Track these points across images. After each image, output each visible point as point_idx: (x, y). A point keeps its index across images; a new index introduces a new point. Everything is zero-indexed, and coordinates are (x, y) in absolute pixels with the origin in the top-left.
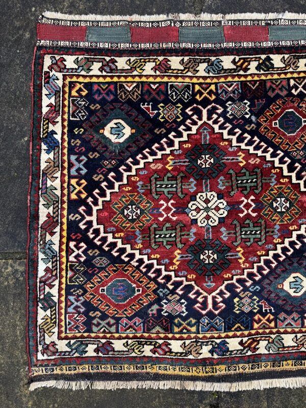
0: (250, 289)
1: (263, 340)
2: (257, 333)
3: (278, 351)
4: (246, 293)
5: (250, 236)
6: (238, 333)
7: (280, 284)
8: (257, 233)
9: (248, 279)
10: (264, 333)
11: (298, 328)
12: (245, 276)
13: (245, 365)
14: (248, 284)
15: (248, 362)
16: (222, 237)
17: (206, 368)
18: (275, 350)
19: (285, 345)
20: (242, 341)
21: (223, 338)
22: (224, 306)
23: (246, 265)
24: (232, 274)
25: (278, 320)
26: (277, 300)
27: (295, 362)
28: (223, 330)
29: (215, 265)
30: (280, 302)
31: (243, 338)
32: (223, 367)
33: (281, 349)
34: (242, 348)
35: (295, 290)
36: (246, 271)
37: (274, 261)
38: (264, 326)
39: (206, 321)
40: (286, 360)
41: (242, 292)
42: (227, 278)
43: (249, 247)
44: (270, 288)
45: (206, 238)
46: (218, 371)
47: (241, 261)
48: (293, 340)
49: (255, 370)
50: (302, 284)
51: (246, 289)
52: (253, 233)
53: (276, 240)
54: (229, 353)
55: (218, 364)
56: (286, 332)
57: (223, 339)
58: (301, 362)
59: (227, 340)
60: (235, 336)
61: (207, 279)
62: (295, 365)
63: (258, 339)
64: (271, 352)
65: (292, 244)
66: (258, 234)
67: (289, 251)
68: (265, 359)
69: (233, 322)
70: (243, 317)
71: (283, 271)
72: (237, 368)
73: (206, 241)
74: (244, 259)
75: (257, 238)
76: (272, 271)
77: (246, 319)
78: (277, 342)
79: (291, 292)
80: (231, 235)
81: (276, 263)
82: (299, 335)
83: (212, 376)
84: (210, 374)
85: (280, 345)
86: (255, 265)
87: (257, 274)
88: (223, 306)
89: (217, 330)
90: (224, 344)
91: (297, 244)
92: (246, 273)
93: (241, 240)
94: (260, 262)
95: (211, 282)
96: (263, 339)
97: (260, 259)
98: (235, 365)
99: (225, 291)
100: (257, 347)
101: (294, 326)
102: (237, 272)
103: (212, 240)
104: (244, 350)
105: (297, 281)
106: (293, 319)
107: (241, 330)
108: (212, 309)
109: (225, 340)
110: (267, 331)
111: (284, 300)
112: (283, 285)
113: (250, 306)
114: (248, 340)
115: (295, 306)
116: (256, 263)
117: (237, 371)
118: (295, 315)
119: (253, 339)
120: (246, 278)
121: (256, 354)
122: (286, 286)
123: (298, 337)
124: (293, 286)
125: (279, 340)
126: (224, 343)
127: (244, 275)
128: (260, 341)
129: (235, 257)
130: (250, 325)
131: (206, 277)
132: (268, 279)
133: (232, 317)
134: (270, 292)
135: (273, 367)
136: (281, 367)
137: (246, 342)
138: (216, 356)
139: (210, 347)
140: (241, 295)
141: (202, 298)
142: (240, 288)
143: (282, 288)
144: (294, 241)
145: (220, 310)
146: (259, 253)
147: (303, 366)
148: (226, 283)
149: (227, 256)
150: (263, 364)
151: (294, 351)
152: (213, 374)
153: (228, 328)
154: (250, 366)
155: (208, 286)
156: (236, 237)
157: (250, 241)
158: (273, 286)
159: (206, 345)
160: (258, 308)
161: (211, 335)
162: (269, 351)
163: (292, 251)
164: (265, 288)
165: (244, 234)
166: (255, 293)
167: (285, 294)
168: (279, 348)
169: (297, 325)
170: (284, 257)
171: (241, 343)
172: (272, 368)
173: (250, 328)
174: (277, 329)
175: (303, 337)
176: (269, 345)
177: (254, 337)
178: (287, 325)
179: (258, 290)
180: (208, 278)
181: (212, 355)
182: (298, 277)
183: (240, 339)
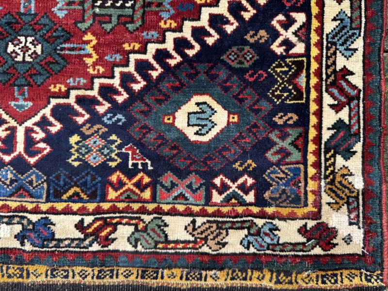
0: (105, 119)
1: (124, 225)
2: (114, 210)
3: (155, 247)
4: (96, 127)
5: (112, 11)
6: (75, 207)
7: (169, 114)
8: (127, 5)
9: (100, 99)
10: (127, 210)
11: (198, 205)
12: (94, 93)
13: (85, 269)
14: (101, 109)
15: (93, 265)
16: (55, 9)
17: (8, 268)
18: (148, 246)
19: (170, 238)
20: (82, 221)
21: (45, 213)
22: (48, 149)
23: (98, 70)
24: (67, 85)
25: (159, 187)
26: (159, 146)
27: (188, 274)
28: (44, 196)
29: (35, 66)
30: (166, 152)
31: (84, 217)
32: (42, 269)
33: (160, 246)
34: (82, 236)
35: (196, 128)
36: (97, 82)
37: (157, 66)
38: (129, 197)
39: (10, 176)
40: (170, 268)
41: (88, 125)
42: (55, 93)
43: (109, 33)
44: (147, 122)
45: (22, 10)
46: (31, 275)
47: (89, 61)
48: (186, 228)
49: (105, 280)
50: (213, 118)
51: (95, 118)
52: (118, 5)
53: (165, 23)
54: (54, 243)
55: (32, 263)
56: (173, 212)
57: (44, 216)
58: (201, 274)
59: (53, 218)
60: (67, 212)
61: (16, 93)
62: (187, 279)
63: (114, 221)
64: (139, 248)
65: (200, 34)
66: (129, 8)
67: (192, 47)
68: (125, 262)
69: (66, 184)
70: (87, 174)
71: (176, 89)
72: (71, 274)
73: (23, 17)
74: (95, 57)
75: (125, 16)
76: (152, 85)
77: (93, 179)
78: (153, 230)
79: (190, 133)
80: (73, 7)
81: (160, 70)
82: (200, 220)
83: (19, 284)
84: (16, 280)
85: (159, 236)
86: (117, 71)
87: (120, 89)
88: (45, 149)
89: (31, 196)
90: (45, 225)
91: (210, 35)
92: (96, 86)
93: (94, 19)
94: (127, 65)
95: (25, 100)
96: (124, 221)
97: (128, 58)
98: (66, 268)
99: (52, 119)
100: (113, 236)
101: (191, 200)
102: (79, 82)
103: (36, 15)
104: (84, 240)
105: (203, 112)
106: (189, 186)
107: (81, 200)
108: (23, 153)
109: (47, 218)
110: (136, 206)
111: (174, 148)
112: (174, 118)
113: (102, 153)
114: (94, 221)
115: (195, 161)
116: (118, 66)
117: (70, 279)
118: (193, 179)
119: (105, 219)
120: (96, 96)
121: (109, 251)
122: (181, 120)
123: (198, 224)
124: (194, 120)
125: (159, 226)
126: (47, 223)
127: (92, 89)
128: (119, 227)
129: (77, 53)
130: (99, 192)
131: (16, 88)
132: (142, 101)
133: (63, 173)
134: (146, 129)
135: (143, 277)
136: (159, 280)
137: (90, 226)
138: (28, 247)
139: (18, 228)
140: (84, 129)
141: (6, 130)
142: (83, 116)
143: (173, 124)
144: (203, 28)
145: (40, 156)
146: (126, 47)
147: (203, 282)
148: (54, 102)
149: (62, 49)
150: (122, 270)
151: (187, 251)
152: (20, 280)
153: (55, 195)
154: (96, 273)
155: (18, 106)
156: (84, 11)
157: (110, 22)
158: (153, 116)
159: (8, 224)
160: (119, 160)
161: (18, 204)
162: (135, 246)
163: (197, 47)
164: (136, 120)
165: (99, 7)
166: (114, 128)
167: (176, 135)
168: (157, 243)
169: (196, 198)
170: (179, 59)
171: (80, 226)
172: (139, 279)
173: (98, 199)
174: (155, 205)
175: (207, 225)
176: (137, 235)
177: (105, 216)
178: (176, 198)
179: (120, 123)
180: (19, 90)
181: (22, 244)
182: (205, 103)
183: (77, 218)
